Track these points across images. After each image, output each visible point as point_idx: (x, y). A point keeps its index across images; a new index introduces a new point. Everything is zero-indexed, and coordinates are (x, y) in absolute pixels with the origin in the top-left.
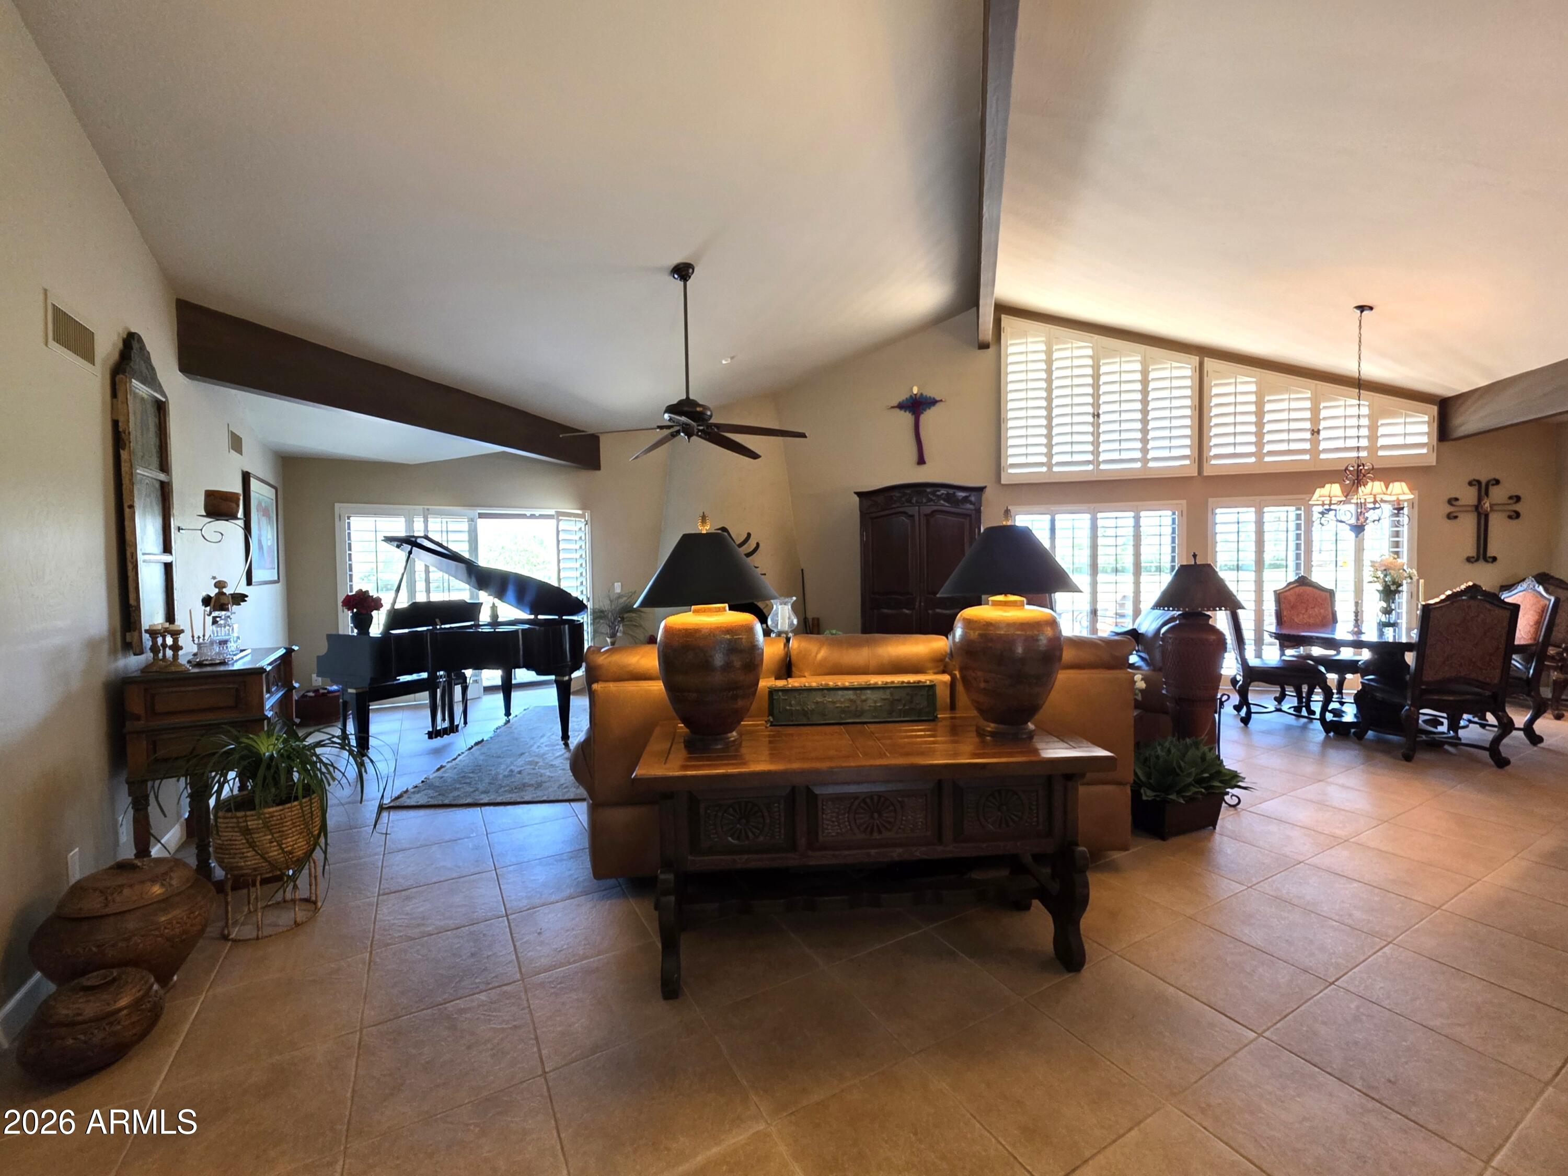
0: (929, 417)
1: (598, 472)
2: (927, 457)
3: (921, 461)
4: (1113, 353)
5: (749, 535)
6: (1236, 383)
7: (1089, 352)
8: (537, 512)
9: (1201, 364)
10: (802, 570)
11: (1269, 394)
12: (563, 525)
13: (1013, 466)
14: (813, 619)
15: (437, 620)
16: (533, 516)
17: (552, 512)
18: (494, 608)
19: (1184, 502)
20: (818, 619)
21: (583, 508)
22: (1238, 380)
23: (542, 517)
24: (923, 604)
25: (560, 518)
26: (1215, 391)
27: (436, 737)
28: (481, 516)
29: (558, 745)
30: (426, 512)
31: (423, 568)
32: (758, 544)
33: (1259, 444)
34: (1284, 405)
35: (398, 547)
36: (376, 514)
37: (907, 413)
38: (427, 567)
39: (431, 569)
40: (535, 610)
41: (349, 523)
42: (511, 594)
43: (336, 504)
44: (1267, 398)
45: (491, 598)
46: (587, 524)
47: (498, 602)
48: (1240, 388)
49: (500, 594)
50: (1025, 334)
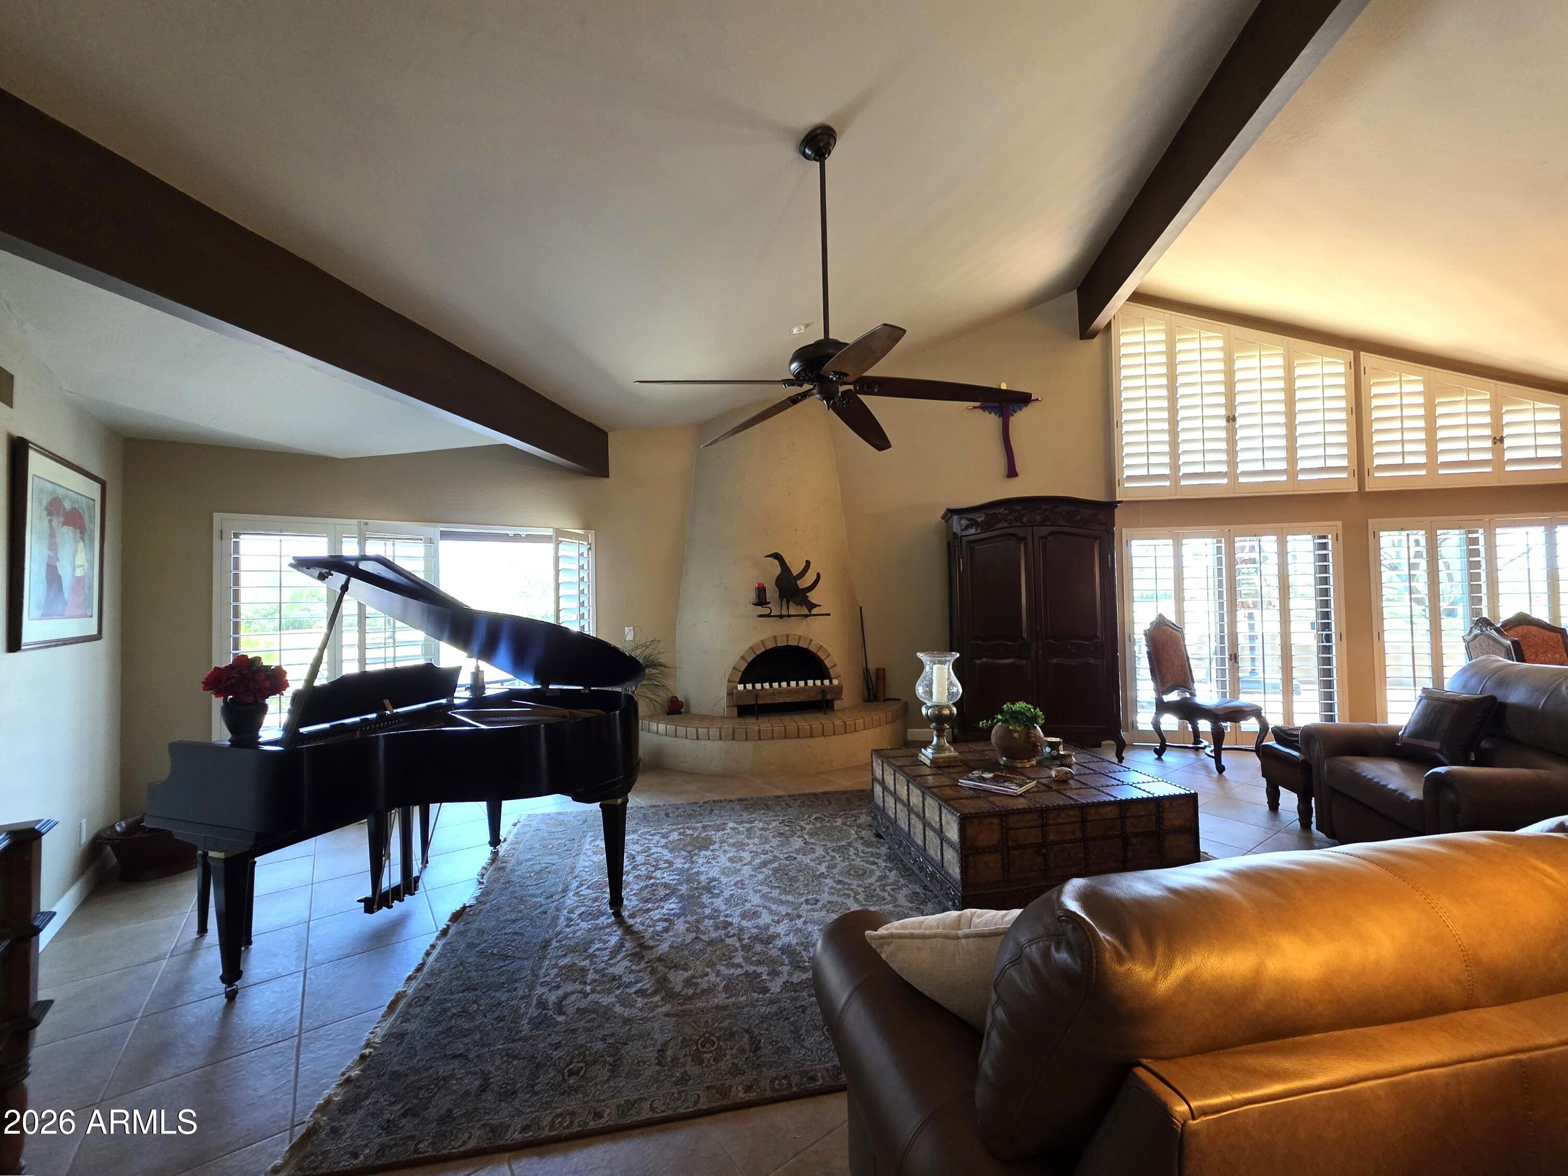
0: (1021, 419)
1: (605, 480)
2: (1019, 468)
3: (1012, 472)
4: (1249, 345)
5: (808, 563)
6: (1401, 381)
7: (1220, 343)
8: (523, 532)
9: (1357, 359)
10: (861, 608)
11: (1439, 396)
12: (564, 550)
13: (1131, 478)
14: (878, 670)
15: (387, 702)
16: (517, 538)
17: (550, 532)
18: (477, 676)
19: (1339, 523)
20: (884, 670)
21: (586, 527)
22: (1403, 379)
23: (531, 538)
24: (1040, 652)
25: (560, 539)
26: (1374, 391)
27: (380, 908)
28: (445, 535)
29: (603, 914)
30: (363, 527)
31: (355, 610)
32: (818, 575)
33: (1432, 452)
34: (1461, 408)
35: (322, 577)
36: (281, 531)
37: (993, 414)
38: (361, 607)
39: (370, 610)
40: (542, 676)
41: (236, 543)
42: (503, 652)
43: (216, 515)
44: (1437, 401)
45: (473, 661)
46: (590, 549)
47: (484, 665)
48: (1407, 388)
49: (487, 652)
50: (1142, 321)
